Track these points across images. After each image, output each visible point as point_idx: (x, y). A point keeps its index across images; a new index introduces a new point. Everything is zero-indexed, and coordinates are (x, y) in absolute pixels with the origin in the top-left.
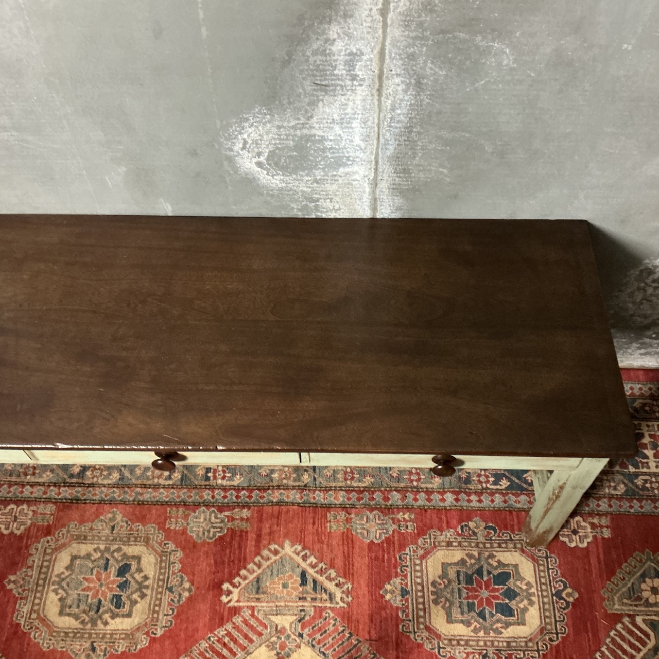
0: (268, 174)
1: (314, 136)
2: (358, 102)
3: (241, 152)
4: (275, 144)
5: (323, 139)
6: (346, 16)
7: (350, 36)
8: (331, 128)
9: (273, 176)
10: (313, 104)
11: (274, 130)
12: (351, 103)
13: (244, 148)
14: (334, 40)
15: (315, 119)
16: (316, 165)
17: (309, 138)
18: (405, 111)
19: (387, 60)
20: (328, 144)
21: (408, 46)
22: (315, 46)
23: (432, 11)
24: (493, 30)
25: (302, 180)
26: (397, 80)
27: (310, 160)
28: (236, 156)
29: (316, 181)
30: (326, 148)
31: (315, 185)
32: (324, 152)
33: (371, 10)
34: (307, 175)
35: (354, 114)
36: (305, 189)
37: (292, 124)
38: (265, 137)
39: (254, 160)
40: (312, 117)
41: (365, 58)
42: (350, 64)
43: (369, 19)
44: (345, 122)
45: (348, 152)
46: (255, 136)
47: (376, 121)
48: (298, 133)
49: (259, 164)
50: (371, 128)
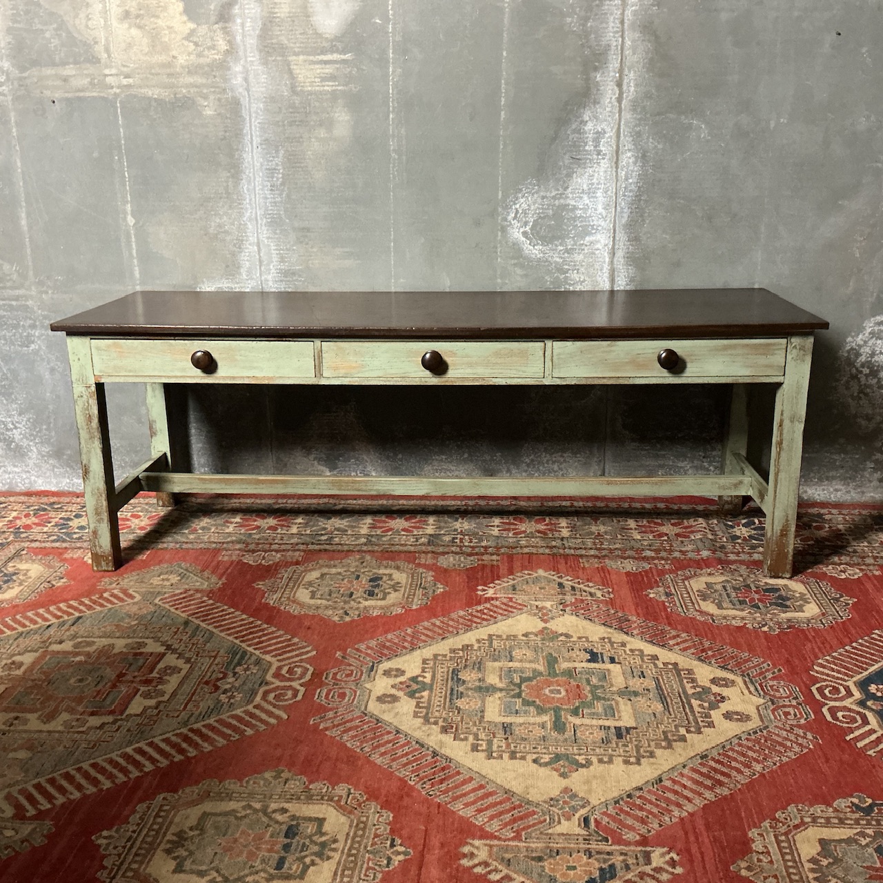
0: (530, 244)
1: (568, 205)
2: (602, 174)
3: (513, 222)
4: (539, 214)
5: (575, 208)
6: (596, 102)
7: (596, 118)
8: (581, 198)
9: (534, 246)
10: (569, 176)
11: (539, 200)
12: (596, 175)
13: (514, 218)
14: (587, 122)
15: (570, 190)
16: (568, 234)
17: (564, 207)
18: (636, 181)
19: (622, 138)
20: (579, 212)
21: (636, 126)
22: (574, 126)
23: (650, 98)
24: (692, 111)
25: (556, 250)
26: (629, 154)
27: (564, 229)
28: (508, 226)
29: (567, 251)
30: (576, 217)
31: (566, 255)
32: (575, 221)
33: (611, 98)
34: (561, 244)
35: (598, 184)
36: (558, 260)
37: (553, 194)
38: (532, 207)
39: (522, 230)
40: (567, 188)
41: (607, 135)
42: (597, 141)
43: (610, 105)
44: (591, 193)
45: (593, 221)
46: (525, 206)
47: (614, 190)
48: (557, 202)
49: (525, 234)
50: (611, 197)
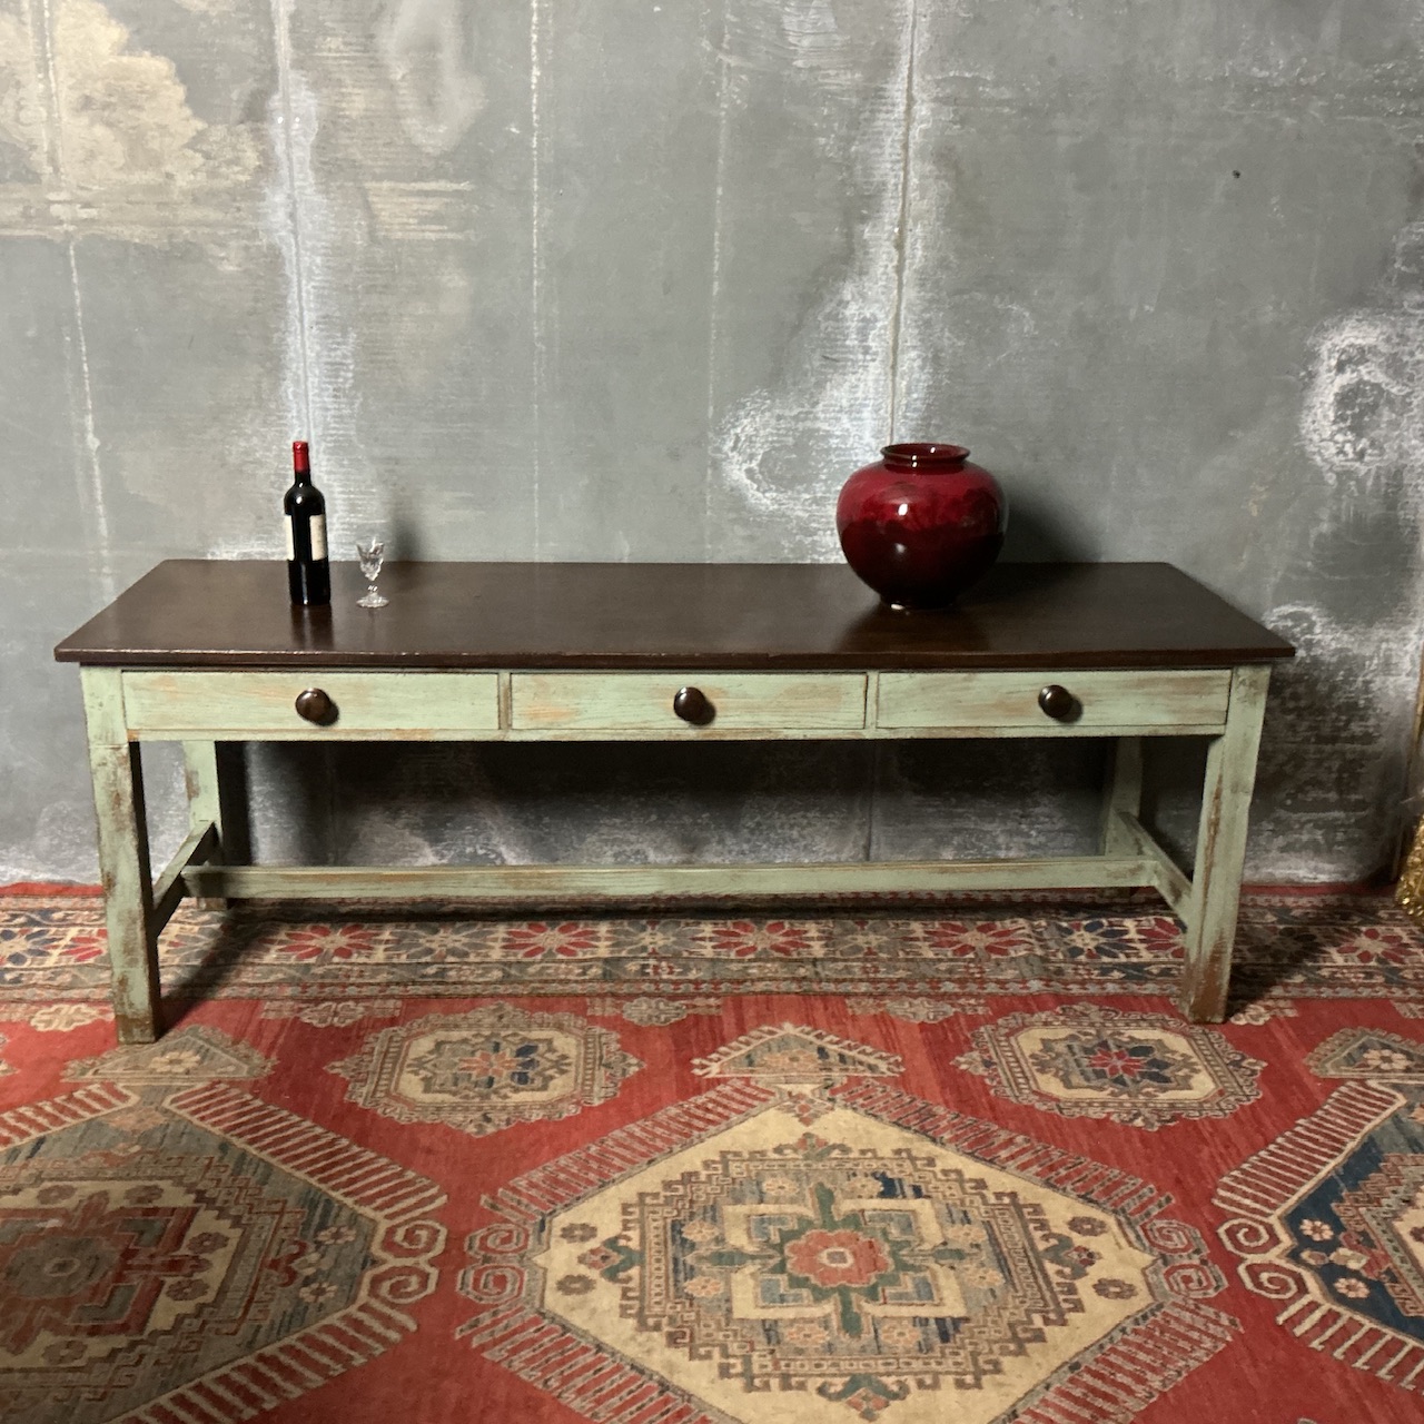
0: (758, 489)
1: (818, 430)
2: (870, 384)
3: (730, 454)
4: (772, 442)
5: (829, 435)
6: (862, 273)
7: (863, 296)
8: (838, 419)
9: (764, 492)
10: (820, 385)
11: (773, 422)
12: (862, 385)
13: (734, 448)
14: (848, 302)
15: (820, 407)
16: (817, 475)
17: (811, 433)
18: (922, 395)
19: (902, 329)
20: (834, 442)
21: (923, 311)
22: (827, 310)
23: (948, 268)
24: (1011, 289)
25: (798, 499)
26: (913, 354)
27: (810, 467)
28: (724, 460)
29: (816, 501)
30: (830, 448)
31: (814, 507)
32: (828, 454)
33: (886, 266)
34: (806, 491)
35: (865, 399)
36: (800, 514)
37: (795, 413)
38: (762, 433)
39: (745, 466)
40: (817, 403)
41: (879, 325)
42: (863, 333)
43: (884, 277)
44: (853, 410)
45: (856, 455)
46: (749, 430)
47: (889, 409)
48: (800, 426)
49: (750, 473)
50: (884, 419)
